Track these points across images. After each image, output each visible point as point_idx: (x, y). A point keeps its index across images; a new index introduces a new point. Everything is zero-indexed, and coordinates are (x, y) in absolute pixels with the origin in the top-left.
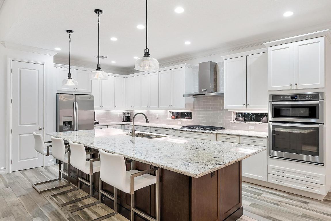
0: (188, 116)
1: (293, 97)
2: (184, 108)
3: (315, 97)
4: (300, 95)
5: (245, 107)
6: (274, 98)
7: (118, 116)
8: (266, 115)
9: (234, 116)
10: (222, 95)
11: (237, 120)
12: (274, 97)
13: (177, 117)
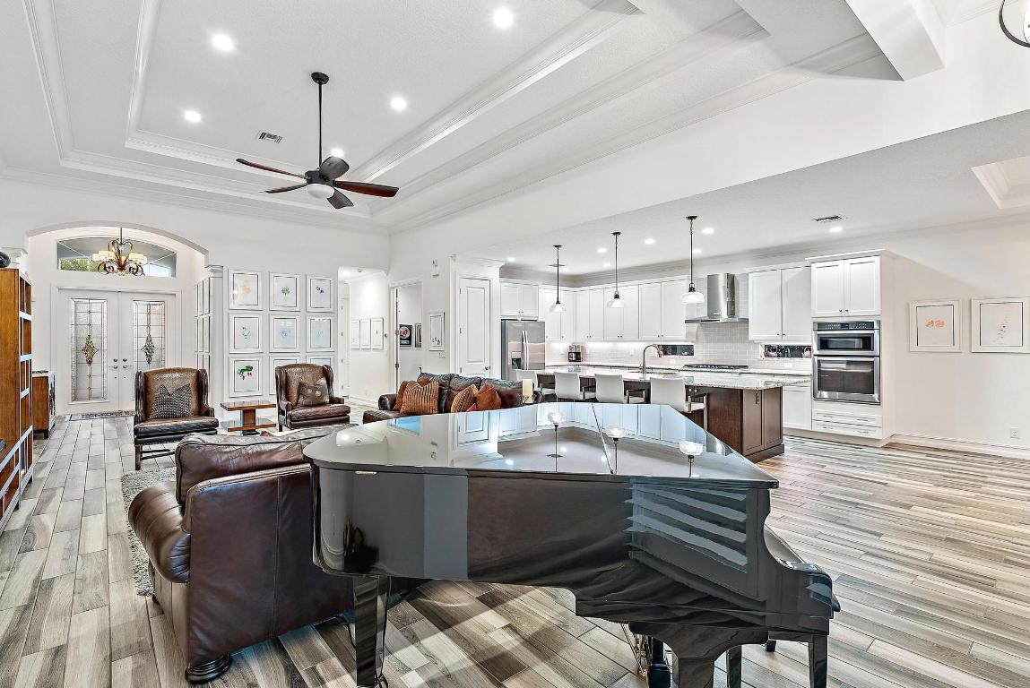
0: (686, 350)
1: (844, 326)
2: (684, 338)
3: (870, 325)
4: (853, 323)
5: (779, 338)
6: (821, 326)
7: (562, 352)
8: (809, 348)
9: (762, 350)
10: (746, 321)
11: (767, 355)
12: (820, 324)
13: (665, 353)
